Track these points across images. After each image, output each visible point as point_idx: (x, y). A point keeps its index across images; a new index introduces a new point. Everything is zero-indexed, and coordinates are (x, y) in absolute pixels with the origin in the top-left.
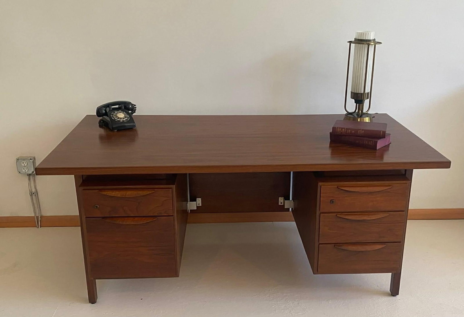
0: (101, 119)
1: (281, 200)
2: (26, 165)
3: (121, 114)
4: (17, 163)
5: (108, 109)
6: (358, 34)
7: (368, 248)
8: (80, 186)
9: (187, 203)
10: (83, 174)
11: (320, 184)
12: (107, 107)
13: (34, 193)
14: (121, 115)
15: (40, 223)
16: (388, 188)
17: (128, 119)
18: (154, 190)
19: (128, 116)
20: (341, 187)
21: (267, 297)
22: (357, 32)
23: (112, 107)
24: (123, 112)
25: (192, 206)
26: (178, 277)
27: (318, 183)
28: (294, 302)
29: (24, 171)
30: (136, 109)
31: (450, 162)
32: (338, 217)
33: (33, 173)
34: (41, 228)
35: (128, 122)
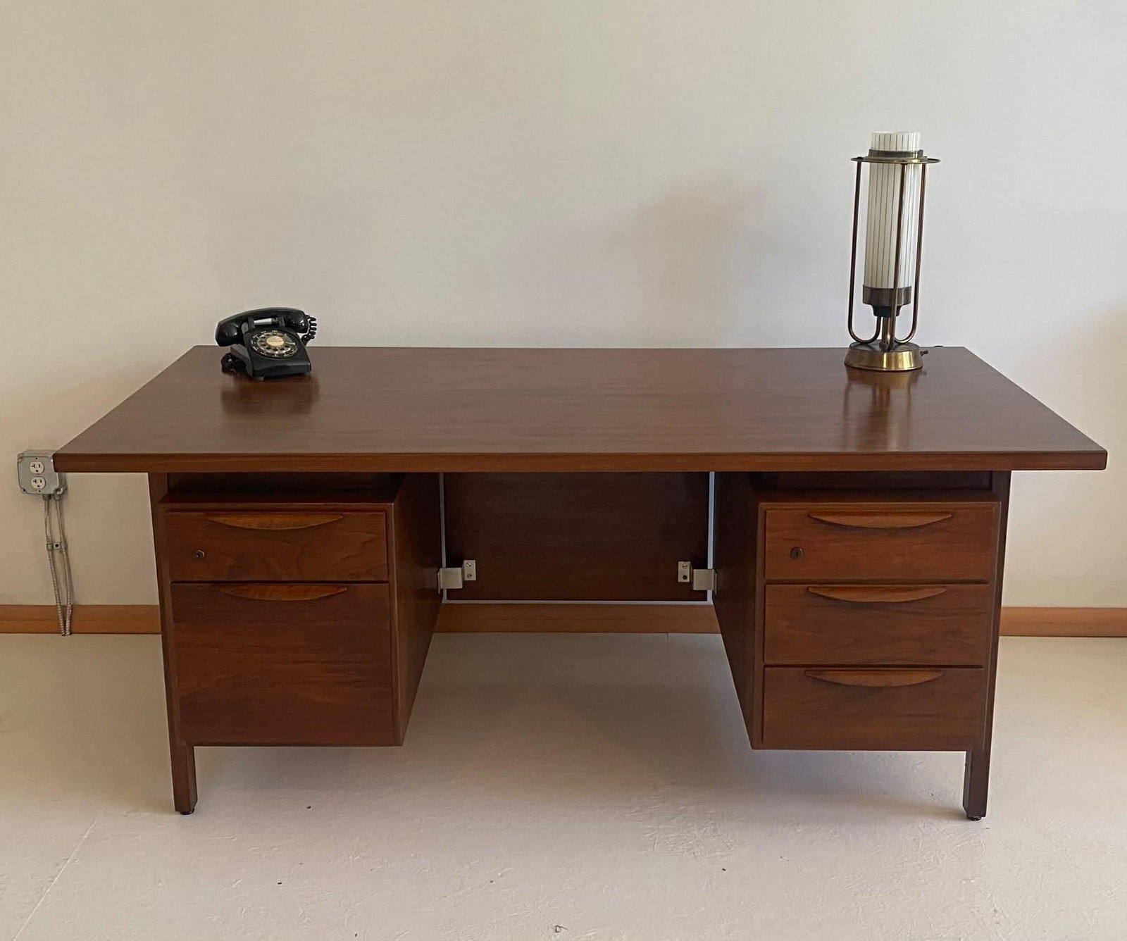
0: (229, 354)
1: (684, 568)
2: (41, 470)
3: (277, 337)
4: (20, 466)
5: (245, 328)
6: (882, 140)
7: (896, 679)
8: (161, 502)
9: (438, 571)
10: (170, 471)
11: (763, 505)
12: (243, 322)
13: (57, 546)
14: (276, 341)
15: (70, 622)
16: (941, 518)
17: (294, 352)
18: (342, 515)
19: (294, 344)
20: (818, 515)
21: (633, 811)
22: (876, 134)
23: (255, 322)
24: (280, 334)
25: (452, 578)
26: (400, 745)
27: (758, 504)
28: (703, 827)
29: (35, 485)
30: (315, 329)
31: (1104, 454)
32: (812, 594)
33: (58, 493)
34: (73, 634)
35: (292, 358)
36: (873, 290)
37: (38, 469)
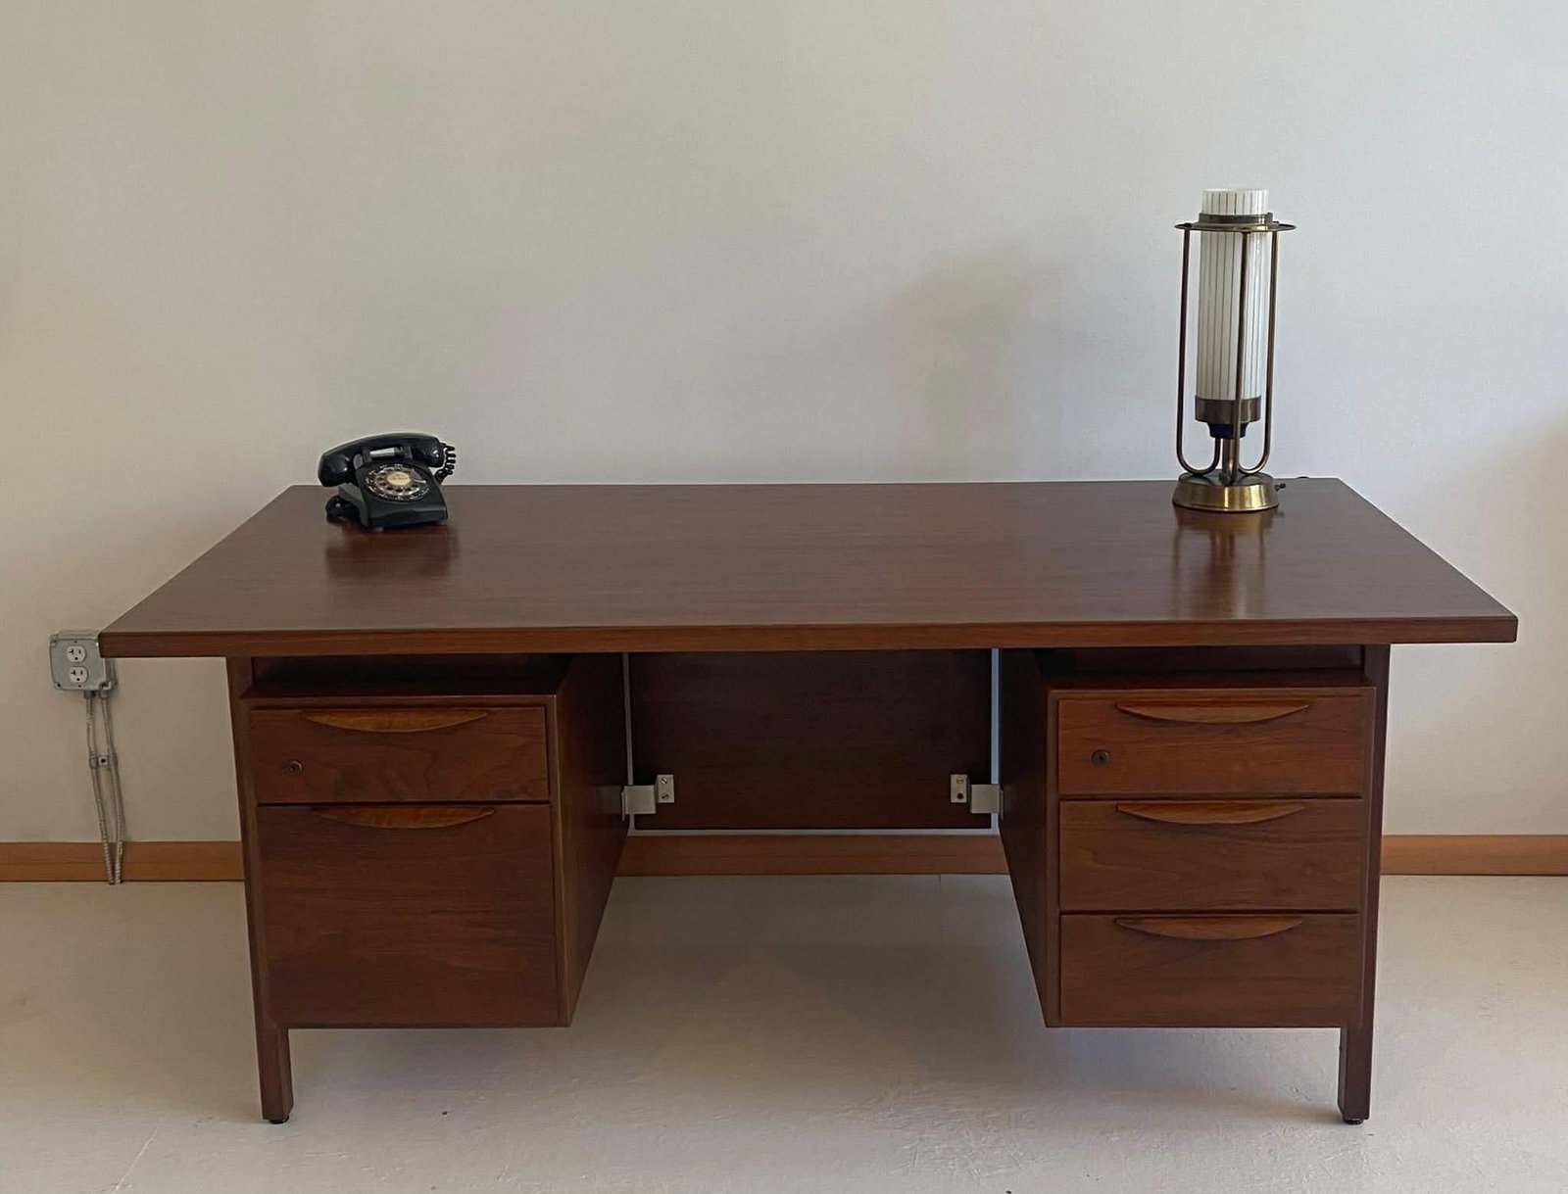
0: (334, 495)
1: (958, 783)
2: (81, 657)
3: (402, 474)
4: (53, 650)
5: (358, 461)
6: (1210, 197)
7: (1238, 930)
8: (242, 697)
9: (622, 790)
10: (255, 655)
11: (1054, 693)
12: (357, 454)
13: (103, 761)
14: (400, 479)
15: (121, 865)
16: (1294, 709)
17: (424, 493)
18: (485, 711)
19: (424, 482)
20: (1130, 706)
22: (1208, 193)
23: (373, 453)
24: (406, 469)
25: (641, 800)
26: (568, 1025)
27: (1048, 692)
28: (981, 1136)
29: (73, 678)
30: (454, 462)
31: (1514, 621)
32: (1122, 812)
33: (105, 688)
34: (125, 884)
35: (421, 500)
36: (1207, 401)
37: (79, 656)
